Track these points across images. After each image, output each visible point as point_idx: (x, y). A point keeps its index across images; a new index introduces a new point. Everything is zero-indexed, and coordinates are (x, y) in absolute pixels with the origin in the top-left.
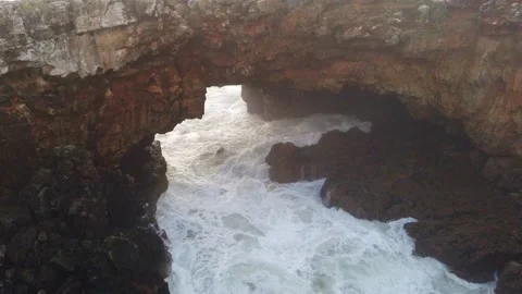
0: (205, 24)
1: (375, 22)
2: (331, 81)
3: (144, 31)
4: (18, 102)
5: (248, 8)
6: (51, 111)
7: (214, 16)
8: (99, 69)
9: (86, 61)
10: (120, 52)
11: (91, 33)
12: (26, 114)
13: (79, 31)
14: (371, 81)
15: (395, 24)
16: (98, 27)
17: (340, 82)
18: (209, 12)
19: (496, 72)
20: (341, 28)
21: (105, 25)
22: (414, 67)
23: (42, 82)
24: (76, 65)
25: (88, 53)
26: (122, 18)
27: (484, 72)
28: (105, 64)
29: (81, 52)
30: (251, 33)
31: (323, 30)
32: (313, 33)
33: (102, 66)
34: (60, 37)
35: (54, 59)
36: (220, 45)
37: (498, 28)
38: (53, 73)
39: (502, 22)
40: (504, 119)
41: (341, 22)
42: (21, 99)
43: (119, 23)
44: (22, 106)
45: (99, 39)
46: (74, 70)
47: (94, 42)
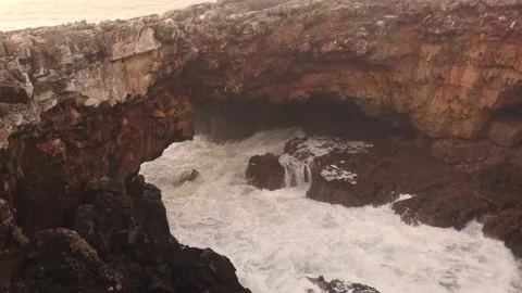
0: (205, 47)
1: (347, 36)
2: (301, 93)
3: (165, 56)
4: (54, 138)
5: (242, 30)
6: (79, 144)
7: (215, 39)
8: (129, 96)
9: (118, 89)
10: (147, 78)
11: (123, 60)
12: (62, 149)
13: (115, 58)
14: (335, 89)
15: (363, 37)
16: (131, 53)
17: (308, 93)
18: (210, 36)
19: (437, 70)
20: (318, 44)
21: (138, 51)
22: (371, 73)
23: (76, 114)
24: (108, 94)
25: (119, 81)
26: (153, 42)
27: (428, 72)
28: (134, 91)
29: (114, 80)
30: (245, 53)
31: (306, 47)
32: (296, 50)
33: (131, 93)
34: (94, 65)
35: (88, 88)
36: (217, 65)
37: (439, 36)
38: (88, 103)
39: (444, 31)
40: (444, 107)
41: (319, 39)
42: (56, 134)
43: (150, 48)
44: (57, 141)
45: (129, 66)
46: (106, 99)
47: (125, 69)
